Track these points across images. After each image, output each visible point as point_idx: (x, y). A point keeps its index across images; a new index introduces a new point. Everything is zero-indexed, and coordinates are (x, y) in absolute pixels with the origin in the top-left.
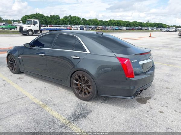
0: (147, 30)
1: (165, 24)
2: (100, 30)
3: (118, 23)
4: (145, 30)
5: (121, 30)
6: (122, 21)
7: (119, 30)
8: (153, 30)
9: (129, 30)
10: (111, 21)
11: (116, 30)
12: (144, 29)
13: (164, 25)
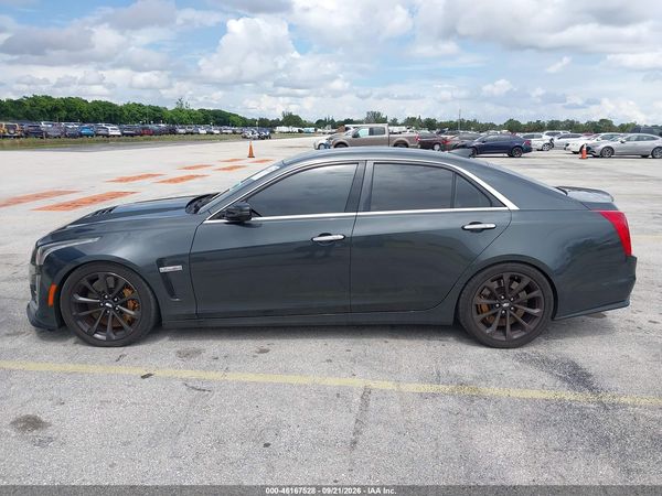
0: (192, 134)
1: (235, 115)
2: (18, 137)
3: (69, 111)
4: (187, 133)
5: (103, 135)
6: (86, 101)
7: (95, 138)
8: (212, 133)
9: (132, 135)
10: (35, 99)
11: (81, 135)
12: (182, 131)
13: (233, 118)
